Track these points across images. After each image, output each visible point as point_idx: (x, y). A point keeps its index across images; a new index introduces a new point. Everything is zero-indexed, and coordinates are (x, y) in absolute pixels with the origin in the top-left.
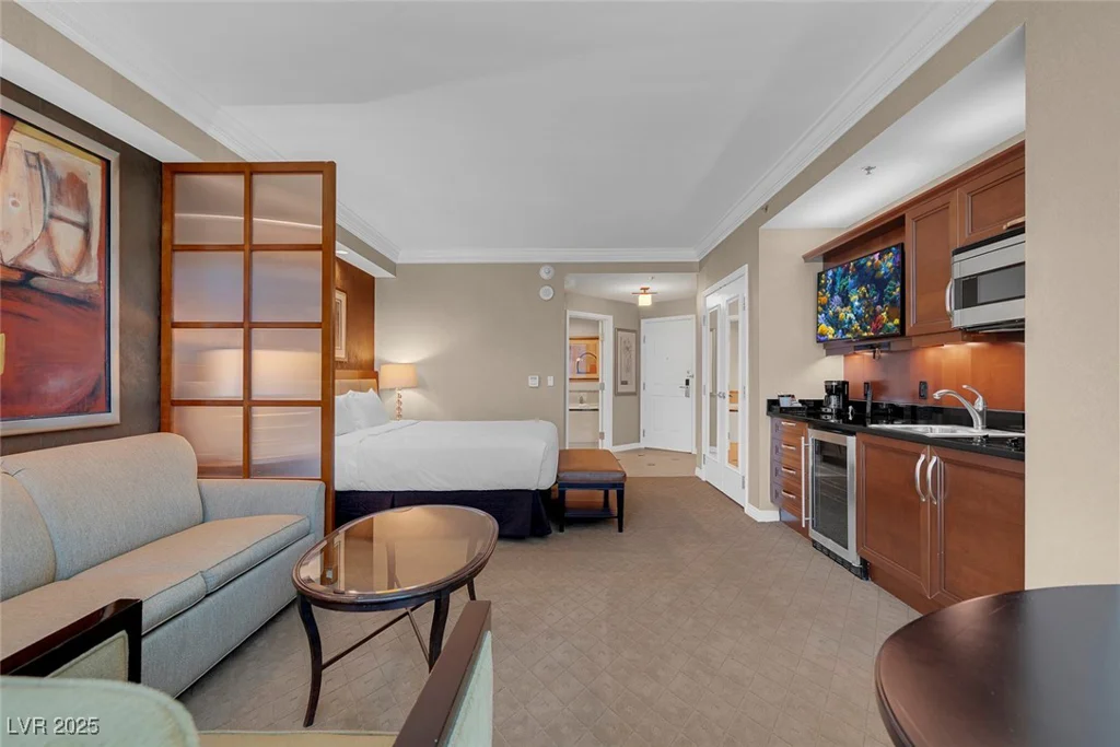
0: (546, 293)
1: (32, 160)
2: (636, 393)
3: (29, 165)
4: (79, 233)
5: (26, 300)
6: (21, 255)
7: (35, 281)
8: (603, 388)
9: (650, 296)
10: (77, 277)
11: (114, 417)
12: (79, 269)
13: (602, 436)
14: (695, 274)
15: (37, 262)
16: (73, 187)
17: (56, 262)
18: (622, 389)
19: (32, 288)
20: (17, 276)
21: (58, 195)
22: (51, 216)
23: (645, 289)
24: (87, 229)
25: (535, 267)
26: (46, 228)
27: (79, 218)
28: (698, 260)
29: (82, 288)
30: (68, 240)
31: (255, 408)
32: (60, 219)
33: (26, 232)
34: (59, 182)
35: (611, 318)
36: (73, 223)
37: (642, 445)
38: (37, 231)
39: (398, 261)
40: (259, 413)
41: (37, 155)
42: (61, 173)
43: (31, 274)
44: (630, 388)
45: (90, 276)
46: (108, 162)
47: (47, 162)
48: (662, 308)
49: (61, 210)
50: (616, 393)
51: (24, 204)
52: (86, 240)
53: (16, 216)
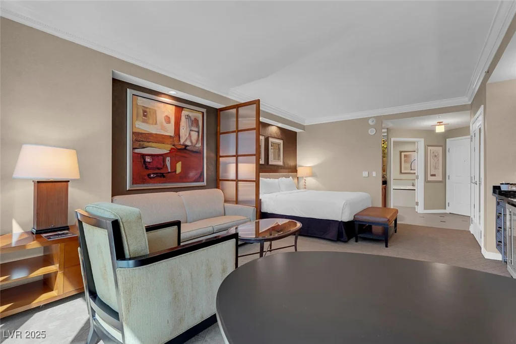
0: (372, 132)
2: (444, 182)
3: (186, 118)
4: (197, 133)
5: (186, 153)
6: (184, 141)
7: (188, 148)
8: (417, 177)
9: (443, 126)
10: (197, 146)
11: (205, 183)
12: (196, 144)
13: (417, 204)
14: (469, 111)
15: (188, 143)
16: (196, 121)
17: (192, 142)
18: (430, 178)
19: (187, 150)
20: (183, 147)
21: (192, 124)
22: (191, 130)
23: (440, 123)
24: (198, 132)
25: (365, 120)
26: (190, 134)
27: (197, 130)
28: (470, 103)
29: (198, 148)
30: (194, 135)
31: (239, 182)
32: (193, 131)
33: (186, 135)
34: (192, 121)
35: (422, 140)
36: (195, 131)
37: (448, 211)
38: (188, 135)
39: (305, 125)
40: (240, 184)
41: (187, 115)
42: (193, 119)
43: (186, 146)
44: (439, 178)
45: (199, 145)
46: (203, 113)
47: (190, 117)
48: (452, 132)
49: (193, 128)
50: (426, 181)
51: (185, 129)
52: (198, 135)
53: (184, 132)
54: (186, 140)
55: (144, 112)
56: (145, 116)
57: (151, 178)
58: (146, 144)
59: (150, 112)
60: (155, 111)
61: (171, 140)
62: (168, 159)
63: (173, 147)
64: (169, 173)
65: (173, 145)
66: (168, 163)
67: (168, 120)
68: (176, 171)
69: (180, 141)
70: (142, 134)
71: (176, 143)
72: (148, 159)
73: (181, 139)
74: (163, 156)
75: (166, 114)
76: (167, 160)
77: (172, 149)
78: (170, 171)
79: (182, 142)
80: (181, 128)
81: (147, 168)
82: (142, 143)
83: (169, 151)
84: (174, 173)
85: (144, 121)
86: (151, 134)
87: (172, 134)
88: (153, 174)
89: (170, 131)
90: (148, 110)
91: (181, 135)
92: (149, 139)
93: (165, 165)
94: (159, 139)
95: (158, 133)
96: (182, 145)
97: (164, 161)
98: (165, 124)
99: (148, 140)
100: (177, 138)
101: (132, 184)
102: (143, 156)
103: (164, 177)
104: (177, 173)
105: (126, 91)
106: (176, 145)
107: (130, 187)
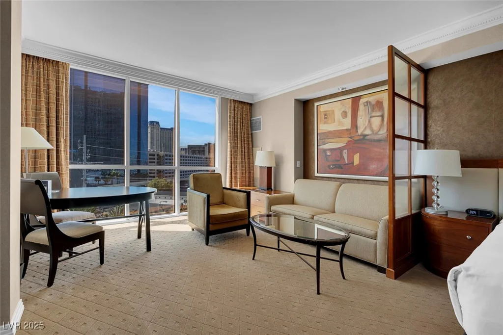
1: (366, 104)
3: (365, 106)
4: (379, 118)
5: (364, 143)
6: (363, 131)
7: (367, 138)
10: (379, 133)
12: (379, 130)
15: (368, 132)
16: (379, 104)
17: (372, 131)
19: (366, 140)
20: (362, 137)
21: (373, 109)
22: (371, 117)
24: (382, 116)
26: (369, 121)
27: (379, 114)
29: (381, 136)
30: (376, 121)
32: (374, 116)
33: (364, 124)
34: (373, 106)
38: (367, 123)
41: (367, 102)
42: (374, 103)
43: (365, 136)
45: (383, 131)
47: (370, 102)
49: (374, 114)
51: (363, 118)
52: (383, 120)
53: (362, 121)
54: (365, 129)
55: (326, 115)
56: (325, 118)
57: (330, 168)
58: (327, 141)
59: (330, 114)
60: (334, 111)
61: (348, 133)
62: (345, 151)
63: (350, 139)
64: (346, 164)
65: (350, 138)
66: (345, 156)
67: (345, 114)
68: (353, 163)
69: (357, 132)
70: (324, 133)
71: (353, 135)
72: (328, 153)
73: (358, 130)
74: (341, 150)
75: (343, 109)
76: (344, 153)
77: (348, 141)
78: (347, 163)
79: (360, 131)
80: (359, 118)
81: (327, 160)
82: (323, 140)
83: (345, 144)
84: (351, 165)
85: (325, 123)
86: (330, 132)
87: (349, 127)
88: (332, 165)
89: (347, 124)
90: (328, 113)
91: (358, 126)
93: (342, 157)
94: (337, 134)
95: (336, 129)
96: (360, 136)
97: (341, 154)
98: (342, 119)
99: (328, 137)
100: (354, 130)
101: (318, 173)
102: (325, 151)
103: (342, 168)
104: (354, 165)
105: (314, 105)
106: (353, 137)
107: (317, 175)
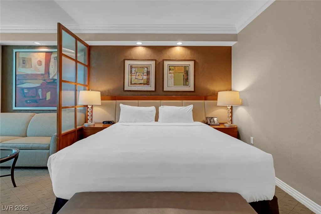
3: (55, 59)
5: (54, 85)
6: (53, 77)
20: (52, 81)
39: (238, 32)
41: (56, 57)
43: (55, 80)
51: (53, 67)
53: (52, 70)
54: (55, 75)
55: (23, 61)
56: (24, 63)
57: (27, 103)
58: (24, 81)
59: (27, 61)
60: (31, 59)
61: (42, 77)
62: (40, 90)
63: (44, 81)
64: (41, 99)
65: (44, 80)
66: (40, 93)
67: (40, 63)
68: (46, 99)
69: (49, 76)
70: (21, 75)
71: (46, 79)
72: (26, 91)
73: (50, 75)
74: (36, 89)
75: (39, 59)
76: (39, 91)
77: (43, 83)
78: (41, 98)
79: (51, 77)
80: (50, 67)
81: (25, 97)
82: (21, 81)
83: (40, 85)
84: (44, 100)
85: (23, 67)
86: (28, 75)
87: (43, 72)
88: (29, 100)
89: (41, 70)
90: (26, 59)
91: (50, 72)
92: (26, 78)
93: (37, 94)
94: (34, 77)
95: (32, 73)
96: (51, 79)
97: (37, 91)
98: (38, 66)
100: (47, 75)
101: (15, 106)
102: (23, 89)
103: (37, 102)
104: (47, 100)
105: (12, 51)
106: (46, 80)
107: (14, 108)
